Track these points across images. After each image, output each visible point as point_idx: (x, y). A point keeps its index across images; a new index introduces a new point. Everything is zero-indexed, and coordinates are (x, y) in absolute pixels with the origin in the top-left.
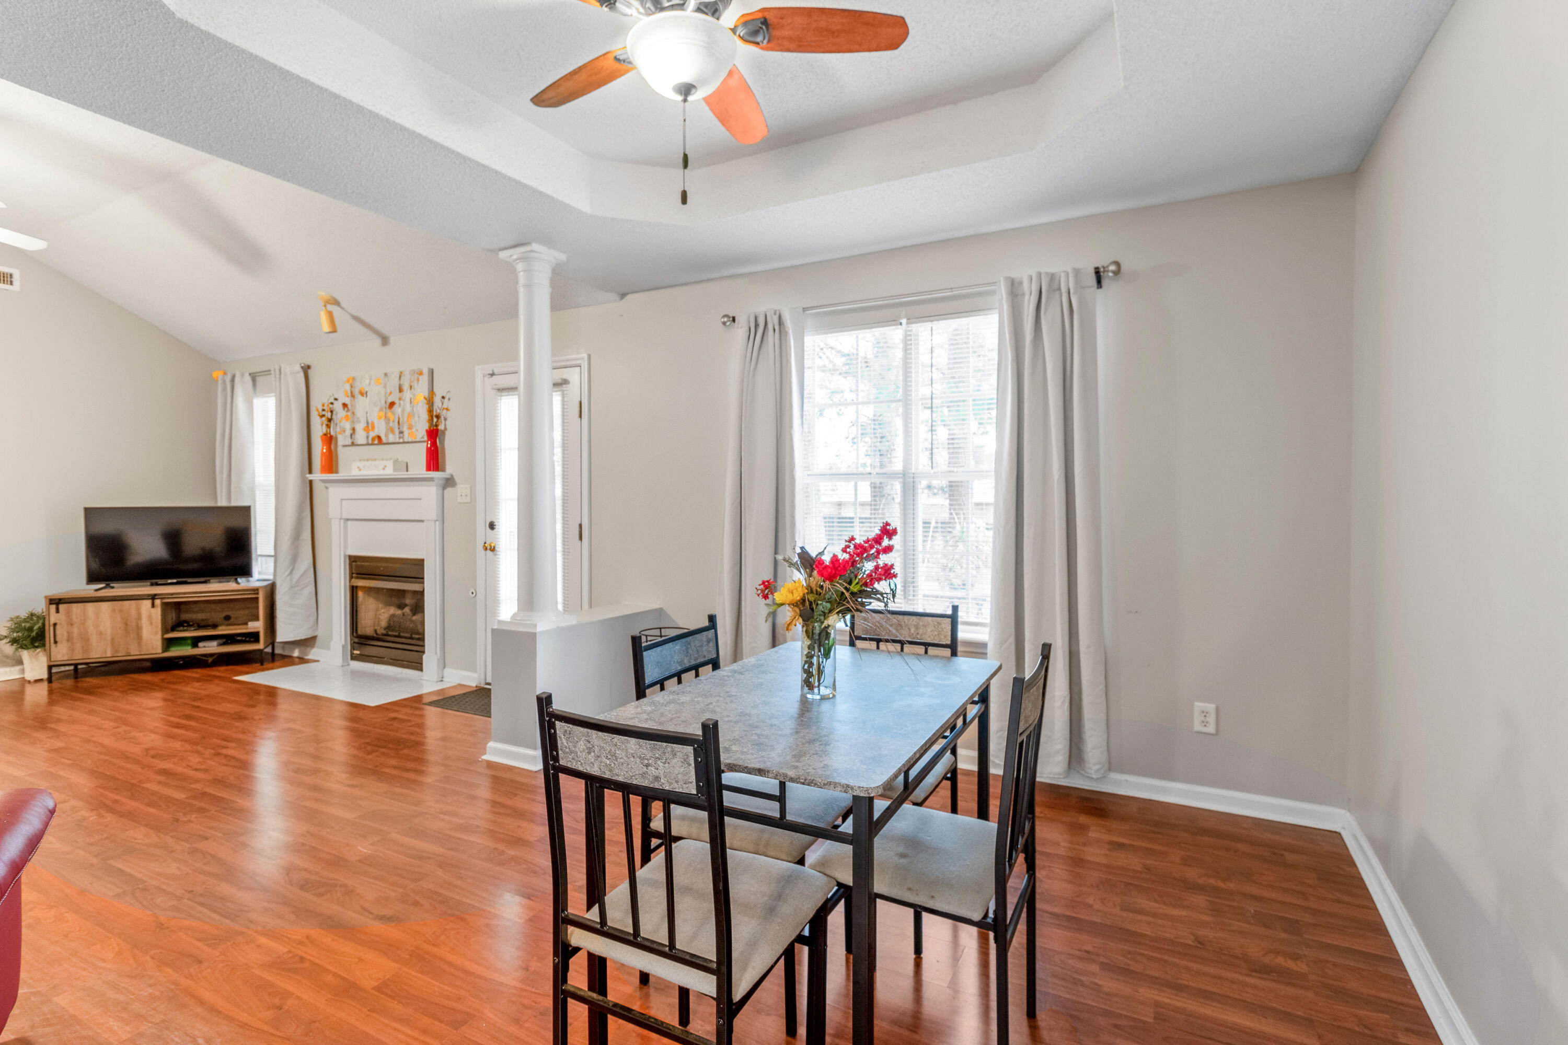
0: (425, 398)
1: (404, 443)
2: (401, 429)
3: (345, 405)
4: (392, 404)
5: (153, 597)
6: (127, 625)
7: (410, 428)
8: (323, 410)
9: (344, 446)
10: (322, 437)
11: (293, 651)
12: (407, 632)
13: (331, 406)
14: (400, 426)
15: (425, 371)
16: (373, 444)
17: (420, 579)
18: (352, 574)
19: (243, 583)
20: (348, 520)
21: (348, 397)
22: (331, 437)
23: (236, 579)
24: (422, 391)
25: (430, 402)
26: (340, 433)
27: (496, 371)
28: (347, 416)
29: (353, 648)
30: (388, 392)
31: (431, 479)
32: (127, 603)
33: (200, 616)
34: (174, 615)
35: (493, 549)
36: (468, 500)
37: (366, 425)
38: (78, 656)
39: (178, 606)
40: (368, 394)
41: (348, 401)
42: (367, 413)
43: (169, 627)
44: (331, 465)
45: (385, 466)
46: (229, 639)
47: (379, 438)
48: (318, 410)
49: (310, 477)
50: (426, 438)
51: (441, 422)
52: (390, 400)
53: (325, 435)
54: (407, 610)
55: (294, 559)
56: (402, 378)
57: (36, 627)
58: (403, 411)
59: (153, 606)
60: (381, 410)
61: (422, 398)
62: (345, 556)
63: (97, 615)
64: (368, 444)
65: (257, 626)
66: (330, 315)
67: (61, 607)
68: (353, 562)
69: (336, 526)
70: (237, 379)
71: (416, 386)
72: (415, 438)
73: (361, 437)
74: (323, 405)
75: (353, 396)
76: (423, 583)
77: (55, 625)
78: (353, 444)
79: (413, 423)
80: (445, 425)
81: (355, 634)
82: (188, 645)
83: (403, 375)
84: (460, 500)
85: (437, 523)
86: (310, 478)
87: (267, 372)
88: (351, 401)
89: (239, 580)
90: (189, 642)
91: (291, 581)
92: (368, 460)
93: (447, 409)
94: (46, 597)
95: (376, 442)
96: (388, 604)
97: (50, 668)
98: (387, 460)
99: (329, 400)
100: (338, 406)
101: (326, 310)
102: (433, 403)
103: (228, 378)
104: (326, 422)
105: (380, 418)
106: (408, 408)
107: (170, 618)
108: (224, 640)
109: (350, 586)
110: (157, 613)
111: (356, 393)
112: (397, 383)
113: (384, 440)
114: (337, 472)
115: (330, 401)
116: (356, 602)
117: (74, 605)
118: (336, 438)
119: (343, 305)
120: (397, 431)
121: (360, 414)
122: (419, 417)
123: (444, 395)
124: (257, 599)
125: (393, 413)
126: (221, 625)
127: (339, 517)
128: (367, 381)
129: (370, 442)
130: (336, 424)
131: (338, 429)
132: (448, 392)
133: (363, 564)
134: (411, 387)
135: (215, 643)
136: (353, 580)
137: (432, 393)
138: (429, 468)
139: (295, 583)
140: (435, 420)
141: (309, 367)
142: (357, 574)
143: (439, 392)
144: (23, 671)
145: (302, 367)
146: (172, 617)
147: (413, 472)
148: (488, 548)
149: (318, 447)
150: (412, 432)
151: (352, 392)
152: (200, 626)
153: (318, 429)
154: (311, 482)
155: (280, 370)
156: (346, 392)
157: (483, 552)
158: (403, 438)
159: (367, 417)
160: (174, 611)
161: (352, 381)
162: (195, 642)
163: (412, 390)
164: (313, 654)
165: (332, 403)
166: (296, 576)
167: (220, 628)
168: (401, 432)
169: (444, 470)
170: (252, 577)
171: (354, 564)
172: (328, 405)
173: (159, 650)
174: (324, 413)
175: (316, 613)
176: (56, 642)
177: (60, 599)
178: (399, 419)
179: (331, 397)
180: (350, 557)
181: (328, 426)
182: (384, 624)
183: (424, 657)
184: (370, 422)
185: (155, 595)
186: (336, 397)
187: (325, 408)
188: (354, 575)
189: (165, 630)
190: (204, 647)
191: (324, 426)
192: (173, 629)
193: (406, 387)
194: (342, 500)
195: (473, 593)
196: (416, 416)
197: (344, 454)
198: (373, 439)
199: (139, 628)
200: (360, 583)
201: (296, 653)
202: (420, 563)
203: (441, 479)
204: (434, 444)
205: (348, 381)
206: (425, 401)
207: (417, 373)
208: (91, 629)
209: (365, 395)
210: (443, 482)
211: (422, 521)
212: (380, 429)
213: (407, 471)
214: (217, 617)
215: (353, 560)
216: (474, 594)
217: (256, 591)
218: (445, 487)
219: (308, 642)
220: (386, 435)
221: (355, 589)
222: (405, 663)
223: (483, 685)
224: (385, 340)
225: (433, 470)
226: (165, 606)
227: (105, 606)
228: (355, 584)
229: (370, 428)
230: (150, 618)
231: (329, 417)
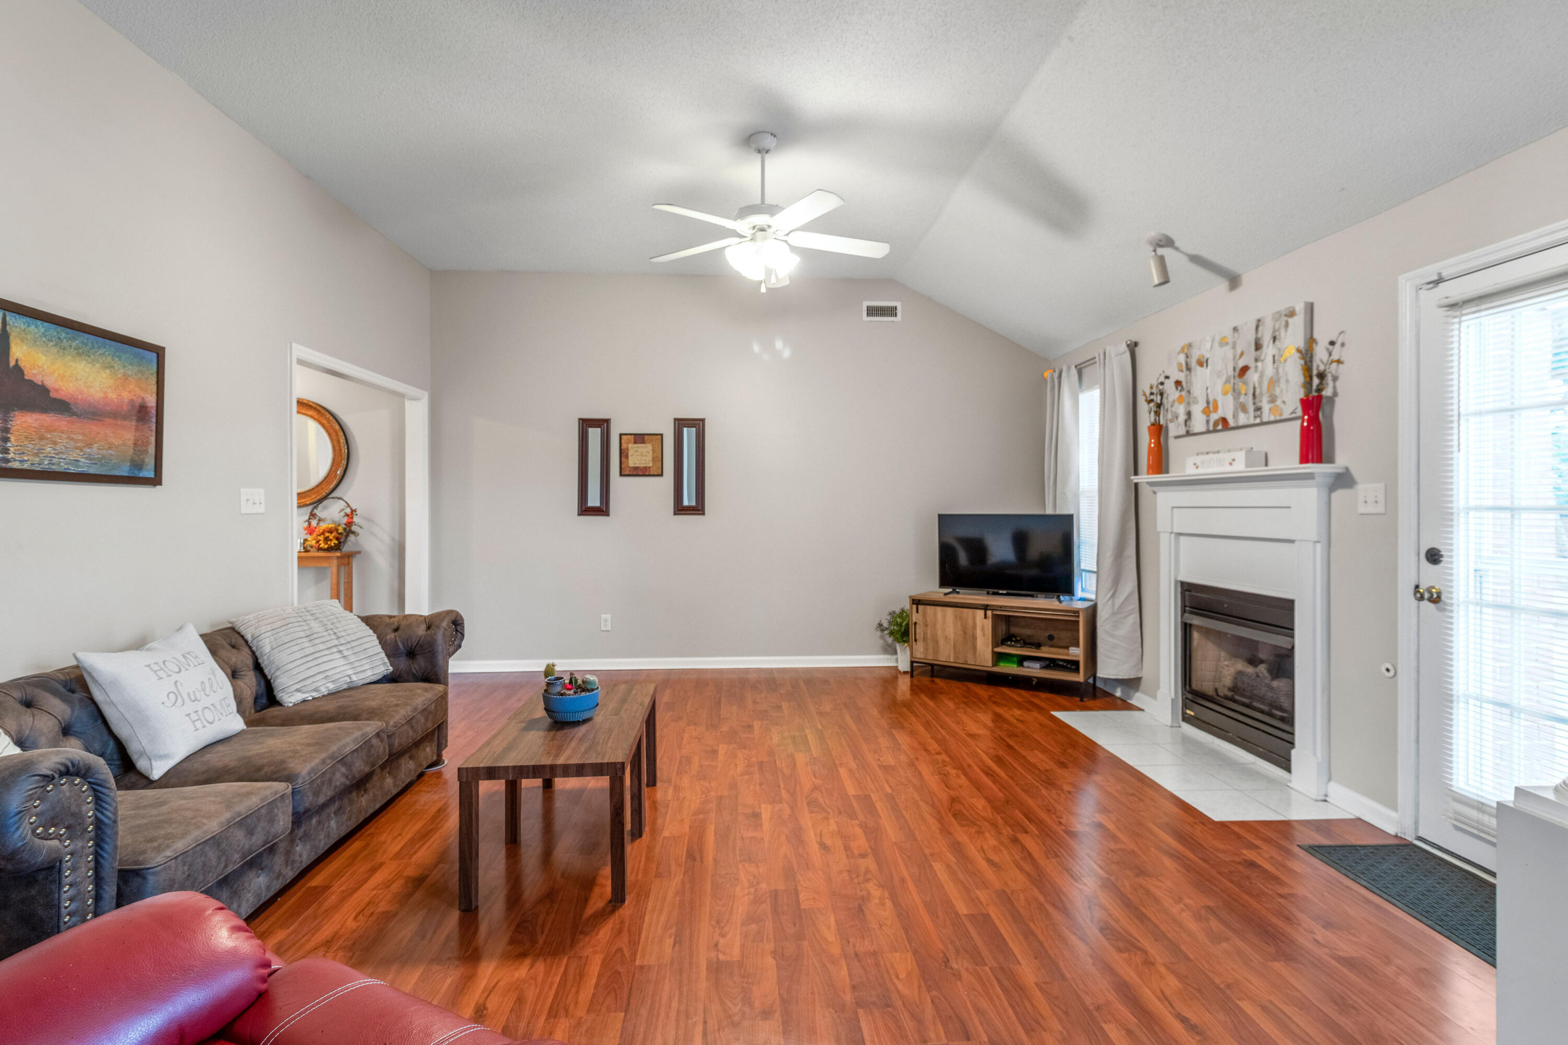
0: (1299, 351)
1: (1262, 424)
2: (1259, 404)
3: (1178, 383)
4: (1244, 370)
5: (986, 608)
6: (965, 633)
7: (1273, 400)
8: (1152, 394)
9: (1177, 437)
10: (1149, 428)
11: (1115, 688)
12: (1263, 703)
13: (1161, 387)
14: (1257, 400)
15: (1300, 308)
16: (1215, 431)
17: (1288, 629)
18: (1185, 606)
19: (1065, 603)
20: (1180, 534)
21: (1182, 371)
22: (1160, 427)
23: (1058, 597)
24: (1293, 338)
25: (1307, 355)
26: (1171, 421)
27: (1445, 274)
28: (1181, 396)
29: (1185, 706)
30: (1239, 352)
31: (1310, 476)
32: (966, 610)
33: (1027, 632)
34: (1004, 628)
35: (1436, 599)
36: (1380, 508)
37: (1205, 405)
38: (930, 658)
39: (1008, 620)
40: (1209, 361)
41: (1181, 377)
42: (1207, 389)
43: (1000, 639)
44: (1160, 463)
45: (1234, 460)
46: (1051, 664)
47: (1224, 420)
48: (1145, 395)
49: (1135, 479)
50: (1299, 412)
51: (1327, 384)
52: (1241, 364)
53: (1153, 425)
54: (1262, 668)
55: (1117, 581)
56: (1260, 328)
57: (904, 624)
58: (1261, 377)
59: (985, 617)
60: (1227, 381)
61: (1294, 351)
62: (1176, 582)
63: (944, 618)
64: (1208, 432)
65: (1077, 653)
66: (1161, 261)
67: (920, 607)
68: (1187, 590)
69: (1165, 542)
70: (1064, 374)
71: (1283, 335)
72: (1281, 415)
73: (1199, 423)
74: (1152, 387)
75: (1189, 369)
76: (1292, 637)
77: (915, 623)
78: (1188, 434)
79: (1277, 392)
80: (1335, 387)
81: (1187, 687)
82: (1014, 662)
83: (1261, 323)
84: (1362, 509)
85: (1319, 546)
86: (1135, 481)
87: (1092, 361)
88: (1187, 376)
89: (1062, 598)
90: (1015, 659)
91: (1113, 605)
92: (1208, 453)
93: (1339, 362)
94: (910, 597)
95: (1220, 427)
96: (1235, 656)
97: (912, 662)
98: (1236, 450)
99: (1158, 379)
100: (1169, 386)
101: (1156, 254)
102: (1312, 357)
103: (1056, 375)
104: (1154, 409)
105: (1225, 393)
106: (1269, 371)
107: (1000, 631)
108: (1048, 662)
109: (1182, 622)
110: (988, 623)
111: (1193, 364)
112: (1251, 337)
113: (1232, 423)
114: (1167, 472)
115: (1159, 381)
116: (1190, 646)
117: (928, 607)
118: (1167, 427)
119: (1177, 244)
120: (1251, 408)
121: (1198, 391)
122: (1287, 381)
123: (1334, 339)
124: (1078, 622)
125: (1245, 383)
126: (1045, 645)
127: (1170, 530)
128: (1208, 345)
129: (1211, 428)
130: (1167, 411)
131: (1170, 416)
132: (1340, 334)
133: (1199, 595)
134: (1275, 339)
135: (1037, 665)
136: (1186, 615)
137: (1311, 341)
138: (1305, 458)
139: (1118, 609)
140: (1316, 381)
141: (1136, 344)
142: (1191, 607)
143: (1322, 336)
144: (897, 661)
145: (1128, 346)
146: (1002, 628)
147: (1276, 467)
148: (1426, 595)
149: (1145, 441)
150: (1277, 406)
151: (1187, 364)
152: (1026, 643)
153: (1146, 419)
154: (1136, 485)
155: (1105, 354)
156: (1180, 365)
157: (1414, 602)
158: (1260, 416)
159: (1207, 395)
160: (1004, 624)
161: (1187, 349)
162: (1021, 660)
163: (1277, 342)
164: (1137, 699)
165: (1162, 384)
166: (1119, 600)
167: (1043, 648)
168: (1258, 409)
169: (1331, 460)
170: (1073, 595)
171: (1187, 593)
172: (1157, 386)
173: (990, 663)
174: (1152, 397)
175: (1140, 649)
176: (916, 640)
177: (919, 600)
178: (1254, 389)
179: (1161, 375)
180: (1182, 583)
181: (1157, 414)
182: (1228, 681)
183: (1293, 752)
184: (1211, 400)
185: (988, 605)
186: (1167, 374)
187: (1154, 390)
188: (1187, 608)
189: (995, 644)
190: (1028, 667)
191: (1152, 413)
192: (1003, 642)
193: (1266, 340)
194: (1173, 508)
195: (1388, 670)
196: (1283, 381)
197: (1176, 448)
198: (1216, 423)
199: (974, 638)
200: (1196, 621)
201: (1118, 693)
202: (1287, 606)
203: (1325, 475)
204: (1314, 420)
205: (1182, 350)
206: (1298, 355)
207: (1286, 315)
208: (939, 633)
209: (1205, 365)
210: (1330, 480)
211: (1292, 541)
212: (1226, 408)
213: (1266, 465)
214: (1042, 635)
215: (1185, 588)
216: (1392, 673)
217: (1076, 612)
218: (1332, 488)
219: (1133, 683)
220: (1235, 416)
221: (1188, 627)
222: (1261, 749)
223: (1410, 837)
224: (1234, 281)
225: (1313, 462)
226: (996, 618)
227: (950, 611)
228: (1189, 622)
229: (1211, 408)
230: (983, 629)
231: (1159, 401)
